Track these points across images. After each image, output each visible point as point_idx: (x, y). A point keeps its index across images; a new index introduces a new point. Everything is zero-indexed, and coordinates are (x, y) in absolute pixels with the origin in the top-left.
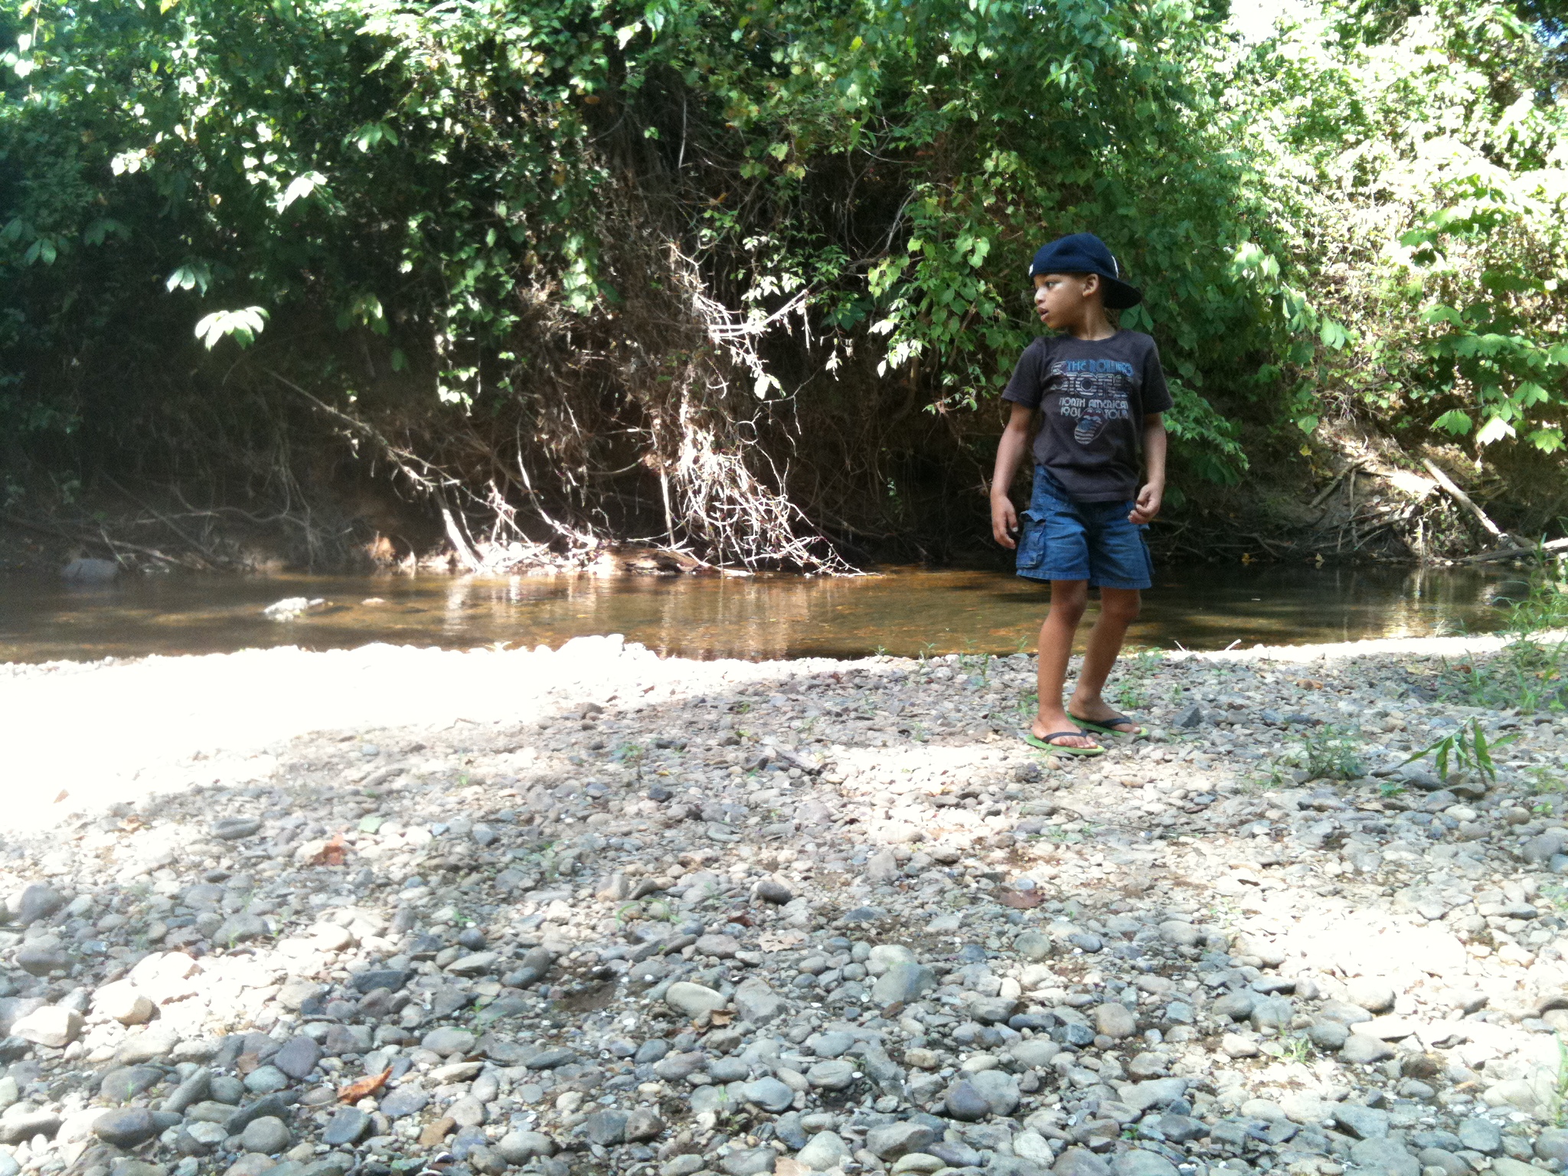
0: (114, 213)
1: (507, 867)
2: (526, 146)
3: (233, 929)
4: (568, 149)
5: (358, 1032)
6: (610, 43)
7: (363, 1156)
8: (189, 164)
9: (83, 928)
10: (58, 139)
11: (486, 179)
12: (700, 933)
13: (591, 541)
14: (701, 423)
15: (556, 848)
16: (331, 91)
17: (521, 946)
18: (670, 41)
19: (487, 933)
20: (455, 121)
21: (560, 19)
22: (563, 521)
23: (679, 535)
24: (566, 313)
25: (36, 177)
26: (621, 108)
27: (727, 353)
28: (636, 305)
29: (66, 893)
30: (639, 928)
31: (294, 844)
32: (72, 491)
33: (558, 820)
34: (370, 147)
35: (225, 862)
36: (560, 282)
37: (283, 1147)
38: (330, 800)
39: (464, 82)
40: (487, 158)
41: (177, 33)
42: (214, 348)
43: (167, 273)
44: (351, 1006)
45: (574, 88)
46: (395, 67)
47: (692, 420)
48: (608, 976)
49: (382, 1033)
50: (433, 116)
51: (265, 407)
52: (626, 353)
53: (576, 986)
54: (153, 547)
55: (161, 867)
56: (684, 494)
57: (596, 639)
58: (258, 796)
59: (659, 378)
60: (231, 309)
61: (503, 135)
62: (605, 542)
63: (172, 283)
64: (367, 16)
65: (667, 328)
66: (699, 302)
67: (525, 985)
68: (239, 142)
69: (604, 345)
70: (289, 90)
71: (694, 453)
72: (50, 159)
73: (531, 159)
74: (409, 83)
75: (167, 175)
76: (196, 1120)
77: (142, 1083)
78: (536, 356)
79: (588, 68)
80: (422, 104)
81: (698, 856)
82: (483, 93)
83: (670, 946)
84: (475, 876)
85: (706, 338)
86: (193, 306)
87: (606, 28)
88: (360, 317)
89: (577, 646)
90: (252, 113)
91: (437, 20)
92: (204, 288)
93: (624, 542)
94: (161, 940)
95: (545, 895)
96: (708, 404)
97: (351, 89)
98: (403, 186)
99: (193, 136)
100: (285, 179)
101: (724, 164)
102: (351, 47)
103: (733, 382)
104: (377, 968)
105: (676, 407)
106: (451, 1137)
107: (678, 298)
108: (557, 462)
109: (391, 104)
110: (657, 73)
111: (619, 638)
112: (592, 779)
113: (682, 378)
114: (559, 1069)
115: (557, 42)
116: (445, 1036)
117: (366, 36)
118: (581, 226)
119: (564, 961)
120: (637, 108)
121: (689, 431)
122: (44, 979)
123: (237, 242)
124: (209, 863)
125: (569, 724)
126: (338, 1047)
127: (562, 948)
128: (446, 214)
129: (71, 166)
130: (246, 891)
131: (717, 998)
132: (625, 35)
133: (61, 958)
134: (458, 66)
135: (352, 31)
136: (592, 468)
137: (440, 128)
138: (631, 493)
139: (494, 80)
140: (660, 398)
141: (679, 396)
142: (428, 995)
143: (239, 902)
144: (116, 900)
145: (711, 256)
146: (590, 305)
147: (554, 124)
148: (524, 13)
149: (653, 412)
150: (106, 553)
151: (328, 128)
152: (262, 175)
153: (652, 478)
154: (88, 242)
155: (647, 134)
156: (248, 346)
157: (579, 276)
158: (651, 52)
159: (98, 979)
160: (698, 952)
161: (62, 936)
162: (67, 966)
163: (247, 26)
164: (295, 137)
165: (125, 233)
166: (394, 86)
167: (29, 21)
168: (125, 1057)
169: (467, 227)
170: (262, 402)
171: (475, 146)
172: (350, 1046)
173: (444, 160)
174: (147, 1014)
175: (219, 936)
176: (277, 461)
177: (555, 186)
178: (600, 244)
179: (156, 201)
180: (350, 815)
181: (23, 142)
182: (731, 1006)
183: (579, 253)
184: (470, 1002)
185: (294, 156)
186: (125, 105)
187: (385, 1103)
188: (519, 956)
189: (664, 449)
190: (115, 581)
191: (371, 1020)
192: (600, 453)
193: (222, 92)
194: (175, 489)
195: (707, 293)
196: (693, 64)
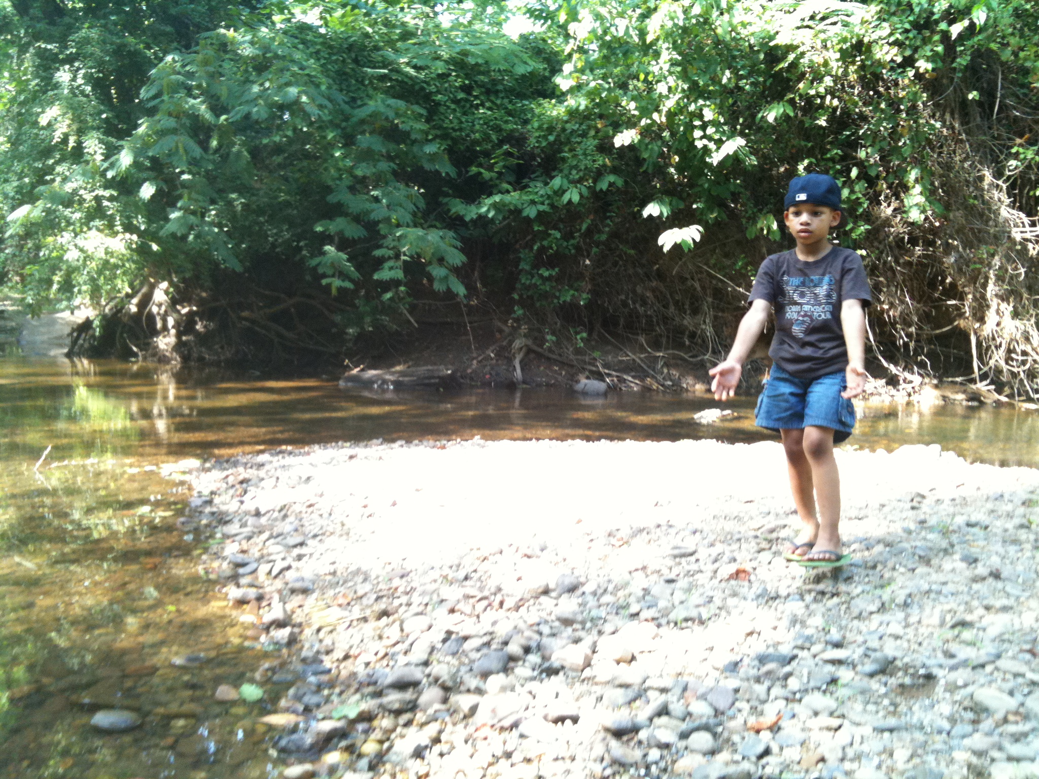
0: (615, 170)
1: (858, 596)
2: (882, 111)
3: (679, 614)
4: (912, 110)
5: (761, 689)
6: (946, 35)
7: (763, 767)
8: (661, 138)
9: (592, 602)
10: (584, 127)
11: (853, 134)
12: (999, 656)
13: (916, 379)
14: (1004, 298)
15: (893, 587)
16: (752, 84)
17: (868, 649)
18: (991, 30)
19: (844, 637)
20: (833, 97)
21: (910, 22)
22: (896, 364)
23: (983, 377)
24: (906, 222)
25: (571, 150)
26: (952, 79)
27: (1025, 249)
28: (957, 215)
29: (582, 580)
30: (954, 647)
31: (716, 565)
32: (582, 339)
33: (894, 569)
34: (776, 119)
35: (675, 571)
36: (902, 201)
37: (713, 753)
38: (739, 540)
39: (841, 70)
40: (854, 120)
41: (657, 55)
42: (670, 251)
43: (643, 205)
44: (754, 672)
45: (917, 69)
46: (794, 65)
47: (996, 295)
48: (930, 678)
49: (775, 691)
50: (818, 95)
51: (699, 289)
52: (948, 248)
53: (907, 680)
54: (628, 374)
55: (637, 570)
56: (988, 347)
57: (921, 447)
58: (695, 532)
59: (972, 267)
60: (681, 227)
61: (865, 104)
62: (927, 380)
63: (646, 213)
64: (777, 33)
65: (980, 231)
66: (1005, 212)
67: (872, 675)
68: (691, 121)
69: (932, 243)
70: (725, 86)
71: (997, 319)
72: (579, 140)
73: (885, 119)
74: (803, 75)
75: (647, 145)
76: (659, 727)
77: (628, 699)
78: (882, 253)
79: (929, 54)
80: (811, 88)
81: (998, 604)
82: (853, 77)
83: (975, 663)
84: (835, 600)
85: (1009, 237)
86: (658, 225)
87: (943, 26)
88: (762, 229)
89: (905, 451)
90: (701, 102)
91: (824, 31)
92: (665, 214)
93: (941, 381)
94: (637, 614)
95: (886, 617)
96: (1009, 284)
97: (765, 81)
98: (795, 142)
99: (664, 119)
100: (719, 143)
101: (1028, 114)
102: (766, 54)
103: (1029, 268)
104: (771, 650)
105: (985, 286)
106: (820, 765)
107: (990, 210)
108: (893, 325)
109: (791, 89)
110: (979, 54)
111: (936, 447)
112: (918, 544)
113: (990, 266)
114: (895, 734)
115: (907, 38)
116: (816, 700)
117: (777, 47)
118: (919, 162)
119: (899, 663)
120: (964, 79)
121: (994, 303)
122: (570, 629)
123: (687, 185)
124: (665, 571)
125: (901, 504)
126: (747, 697)
127: (898, 654)
128: (823, 159)
129: (591, 143)
130: (689, 590)
131: (1012, 703)
132: (956, 30)
133: (579, 618)
134: (837, 60)
135: (767, 43)
136: (920, 328)
137: (823, 103)
138: (947, 346)
139: (863, 67)
140: (973, 280)
141: (987, 278)
142: (805, 672)
143: (683, 598)
144: (610, 588)
145: (1016, 179)
146: (923, 217)
147: (902, 94)
148: (884, 20)
149: (966, 289)
150: (600, 377)
151: (748, 108)
152: (705, 142)
153: (964, 336)
154: (598, 189)
155: (970, 97)
156: (689, 250)
157: (915, 197)
158: (976, 39)
159: (600, 633)
160: (997, 669)
161: (580, 605)
162: (583, 623)
163: (700, 48)
164: (727, 115)
165: (620, 182)
166: (793, 78)
167: (570, 56)
168: (617, 682)
169: (838, 167)
170: (697, 285)
171: (846, 113)
172: (755, 697)
173: (824, 124)
174: (630, 657)
175: (672, 616)
176: (705, 322)
177: (902, 136)
178: (933, 174)
179: (639, 162)
180: (752, 551)
181: (564, 130)
182: (1021, 710)
183: (916, 181)
184: (834, 681)
185: (726, 128)
186: (624, 104)
187: (777, 736)
188: (866, 655)
189: (974, 315)
190: (605, 394)
191: (767, 683)
192: (925, 318)
193: (683, 90)
194: (642, 339)
195: (1012, 206)
196: (1008, 44)
